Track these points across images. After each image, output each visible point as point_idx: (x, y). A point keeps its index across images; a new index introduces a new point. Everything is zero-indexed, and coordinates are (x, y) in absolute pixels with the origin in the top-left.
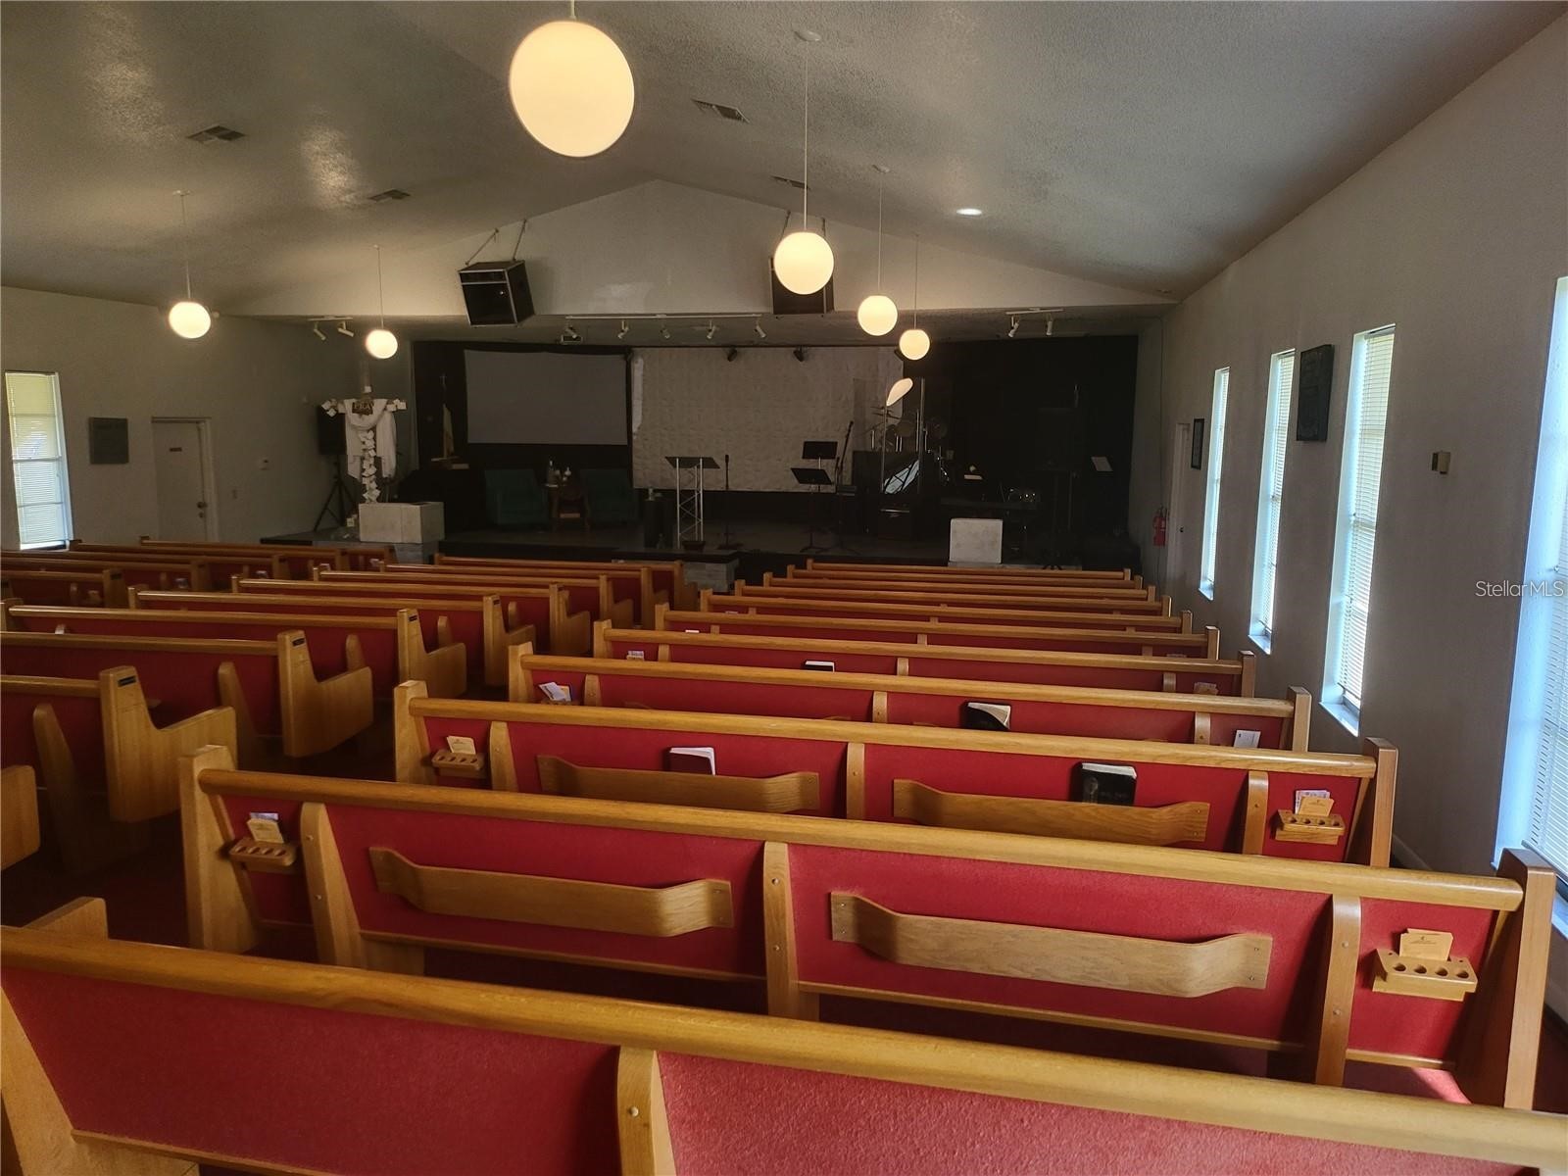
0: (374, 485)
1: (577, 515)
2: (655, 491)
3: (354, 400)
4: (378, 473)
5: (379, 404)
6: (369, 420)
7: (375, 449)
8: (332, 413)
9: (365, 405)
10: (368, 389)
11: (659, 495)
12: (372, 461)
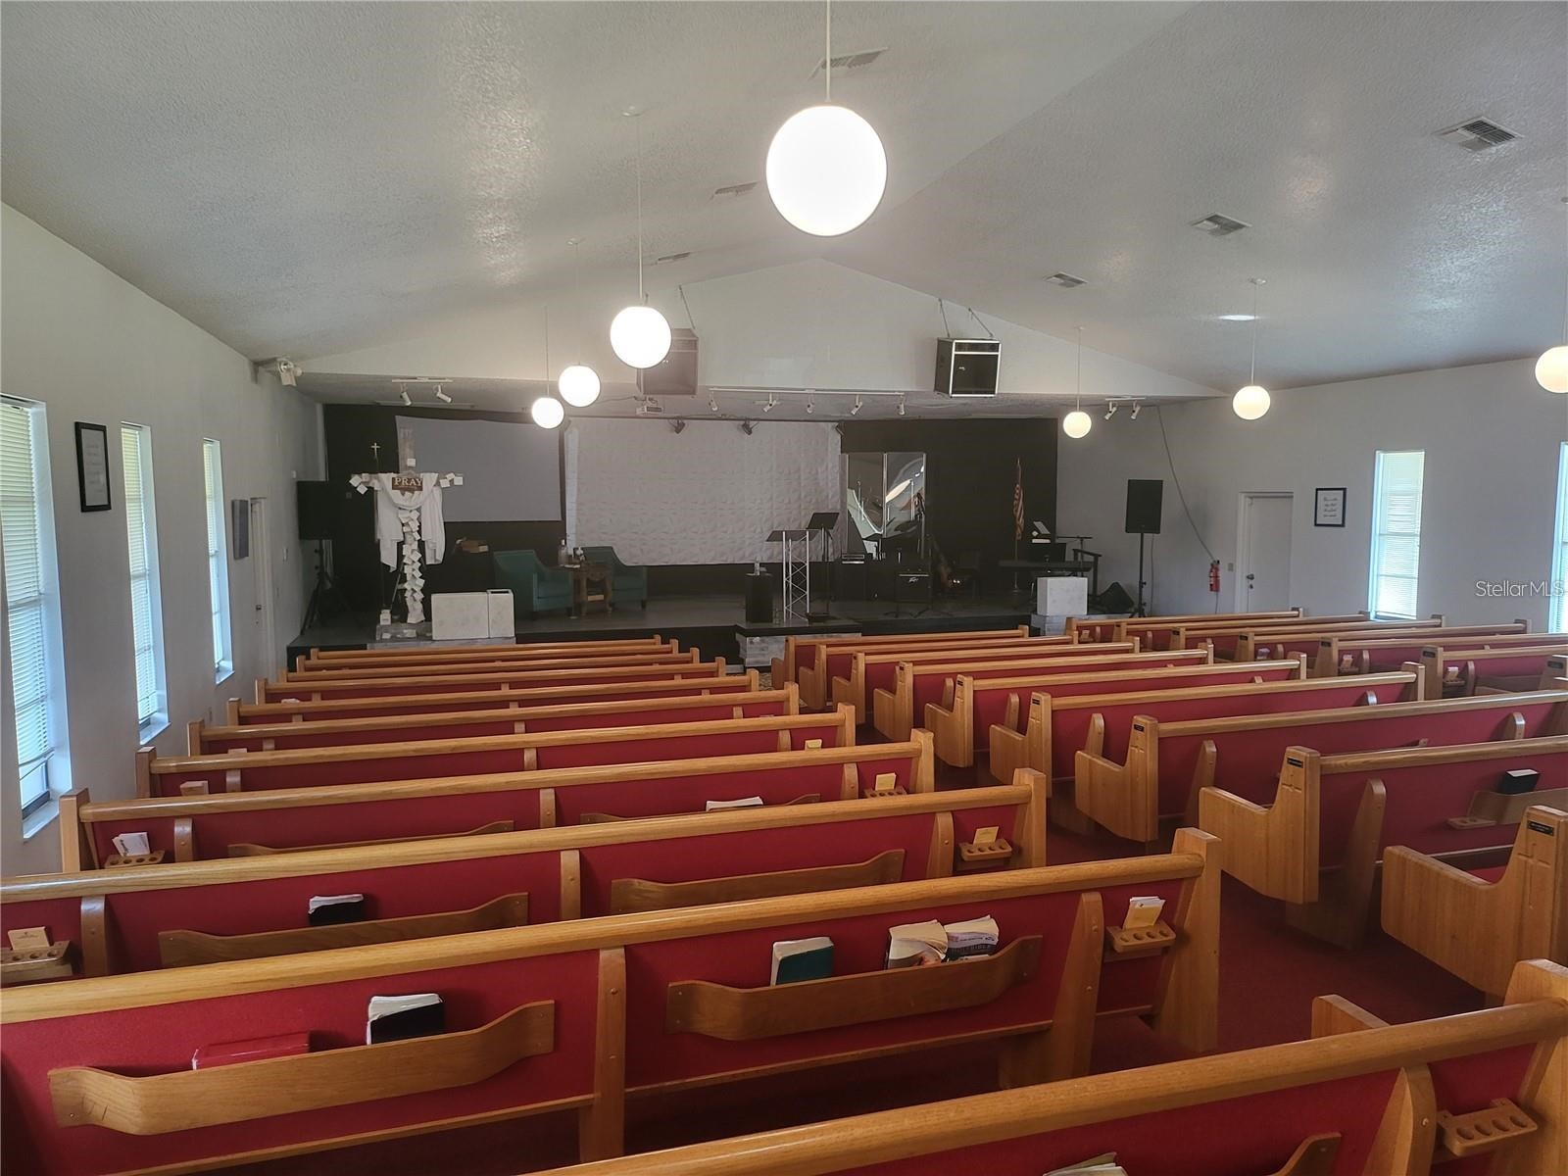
0: (418, 574)
1: (601, 597)
2: (761, 565)
3: (393, 475)
4: (423, 560)
5: (429, 479)
6: (416, 499)
7: (419, 532)
8: (362, 490)
9: (409, 480)
10: (411, 462)
11: (763, 569)
12: (415, 546)
